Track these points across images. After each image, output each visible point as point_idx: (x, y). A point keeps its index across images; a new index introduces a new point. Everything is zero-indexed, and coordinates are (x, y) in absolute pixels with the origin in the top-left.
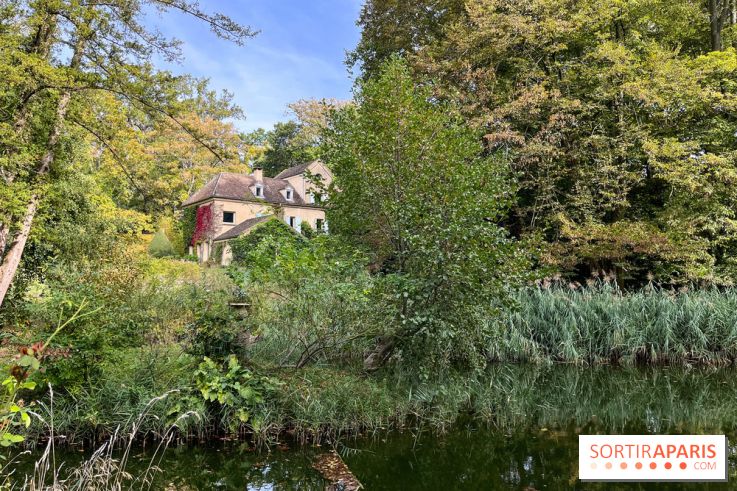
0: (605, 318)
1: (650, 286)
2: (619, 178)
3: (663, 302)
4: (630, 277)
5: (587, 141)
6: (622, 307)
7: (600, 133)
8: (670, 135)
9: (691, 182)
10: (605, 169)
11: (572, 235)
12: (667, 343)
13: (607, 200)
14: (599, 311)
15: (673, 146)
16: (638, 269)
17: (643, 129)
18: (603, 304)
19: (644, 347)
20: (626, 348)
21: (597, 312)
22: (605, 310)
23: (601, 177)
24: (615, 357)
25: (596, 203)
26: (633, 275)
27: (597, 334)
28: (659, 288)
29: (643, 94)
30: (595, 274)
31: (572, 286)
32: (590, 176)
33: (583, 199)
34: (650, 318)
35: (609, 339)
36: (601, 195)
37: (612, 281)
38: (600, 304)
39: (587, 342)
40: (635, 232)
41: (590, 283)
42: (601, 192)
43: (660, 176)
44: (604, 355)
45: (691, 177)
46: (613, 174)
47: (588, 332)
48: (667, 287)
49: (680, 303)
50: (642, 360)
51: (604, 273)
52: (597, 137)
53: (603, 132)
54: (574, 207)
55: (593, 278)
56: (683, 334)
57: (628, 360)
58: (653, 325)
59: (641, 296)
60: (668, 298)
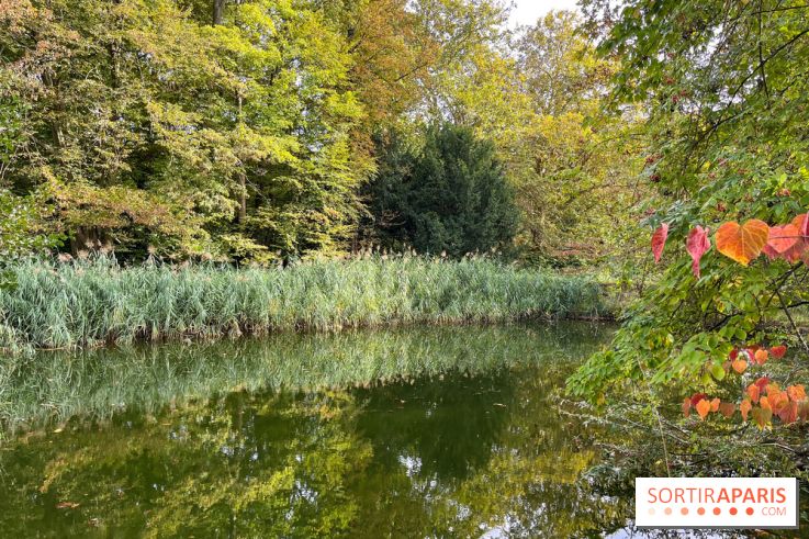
0: (101, 295)
1: (150, 261)
2: (119, 136)
3: (165, 277)
4: (126, 250)
5: (82, 85)
6: (121, 283)
7: (97, 80)
8: (172, 101)
9: (192, 155)
10: (104, 123)
11: (60, 196)
12: (168, 319)
13: (103, 160)
14: (94, 287)
15: (177, 114)
16: (134, 241)
17: (147, 87)
18: (99, 280)
19: (144, 326)
20: (124, 327)
21: (91, 289)
22: (102, 286)
23: (97, 131)
24: (111, 339)
25: (90, 161)
26: (129, 248)
27: (91, 313)
28: (161, 263)
29: (152, 49)
30: (89, 244)
31: (61, 257)
32: (83, 128)
33: (72, 154)
34: (151, 294)
35: (106, 318)
36: (96, 154)
37: (109, 254)
38: (94, 279)
39: (79, 323)
40: (133, 200)
41: (82, 255)
42: (97, 149)
43: (163, 143)
44: (97, 338)
45: (192, 150)
46: (111, 130)
47: (80, 313)
48: (167, 261)
49: (182, 278)
50: (142, 339)
51: (100, 244)
52: (92, 82)
53: (100, 77)
54: (61, 162)
55: (85, 248)
56: (182, 311)
57: (127, 341)
58: (153, 301)
59: (141, 271)
60: (168, 274)
